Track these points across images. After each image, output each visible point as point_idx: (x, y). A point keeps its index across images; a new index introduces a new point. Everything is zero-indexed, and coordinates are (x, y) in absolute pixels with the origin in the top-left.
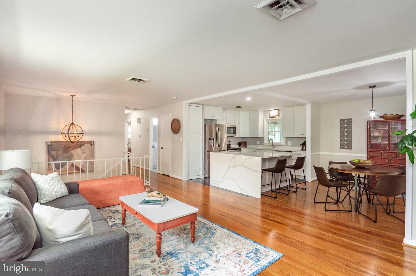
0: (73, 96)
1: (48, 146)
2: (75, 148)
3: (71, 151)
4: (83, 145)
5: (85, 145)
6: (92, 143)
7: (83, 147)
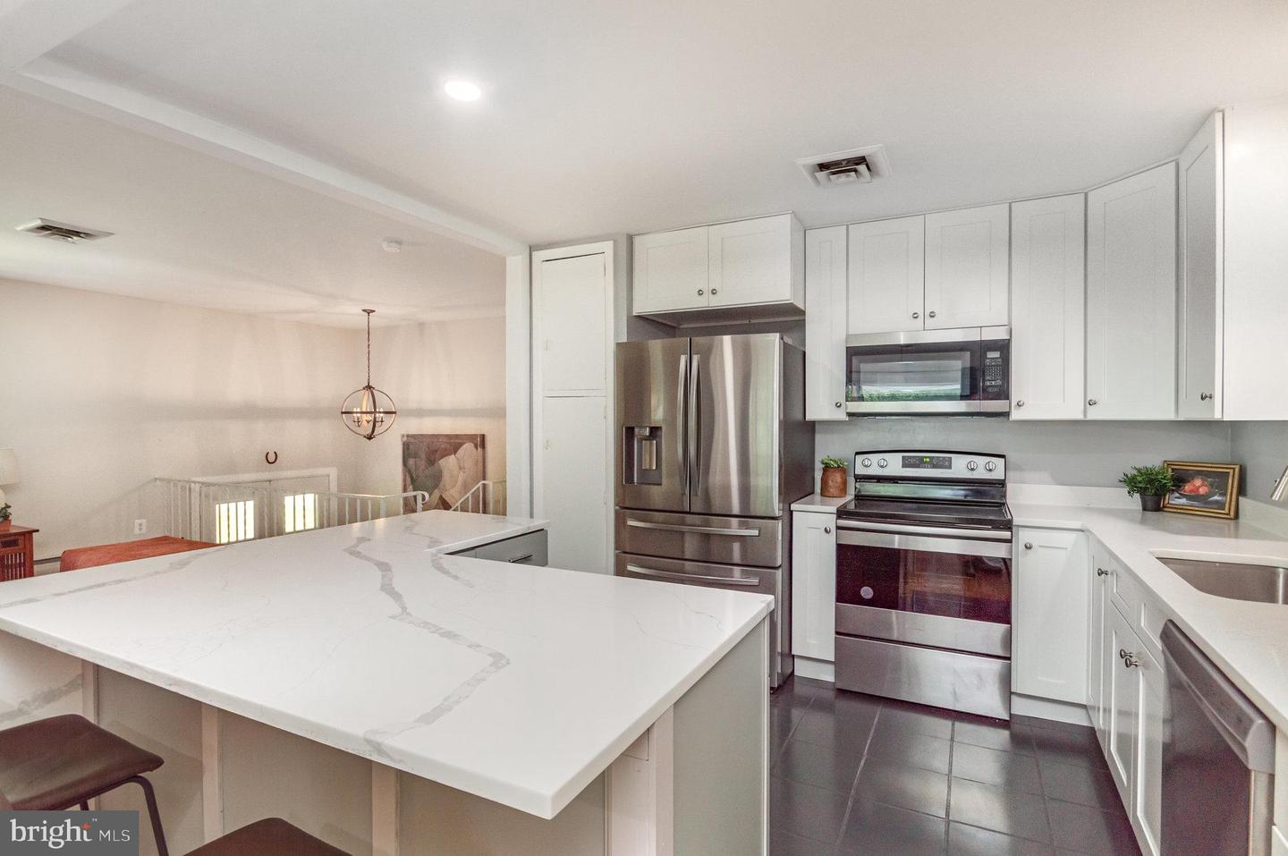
0: (369, 312)
1: (404, 444)
2: (445, 454)
3: (440, 462)
4: (460, 445)
5: (464, 446)
6: (480, 441)
7: (461, 451)
